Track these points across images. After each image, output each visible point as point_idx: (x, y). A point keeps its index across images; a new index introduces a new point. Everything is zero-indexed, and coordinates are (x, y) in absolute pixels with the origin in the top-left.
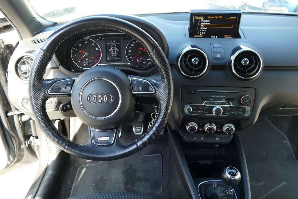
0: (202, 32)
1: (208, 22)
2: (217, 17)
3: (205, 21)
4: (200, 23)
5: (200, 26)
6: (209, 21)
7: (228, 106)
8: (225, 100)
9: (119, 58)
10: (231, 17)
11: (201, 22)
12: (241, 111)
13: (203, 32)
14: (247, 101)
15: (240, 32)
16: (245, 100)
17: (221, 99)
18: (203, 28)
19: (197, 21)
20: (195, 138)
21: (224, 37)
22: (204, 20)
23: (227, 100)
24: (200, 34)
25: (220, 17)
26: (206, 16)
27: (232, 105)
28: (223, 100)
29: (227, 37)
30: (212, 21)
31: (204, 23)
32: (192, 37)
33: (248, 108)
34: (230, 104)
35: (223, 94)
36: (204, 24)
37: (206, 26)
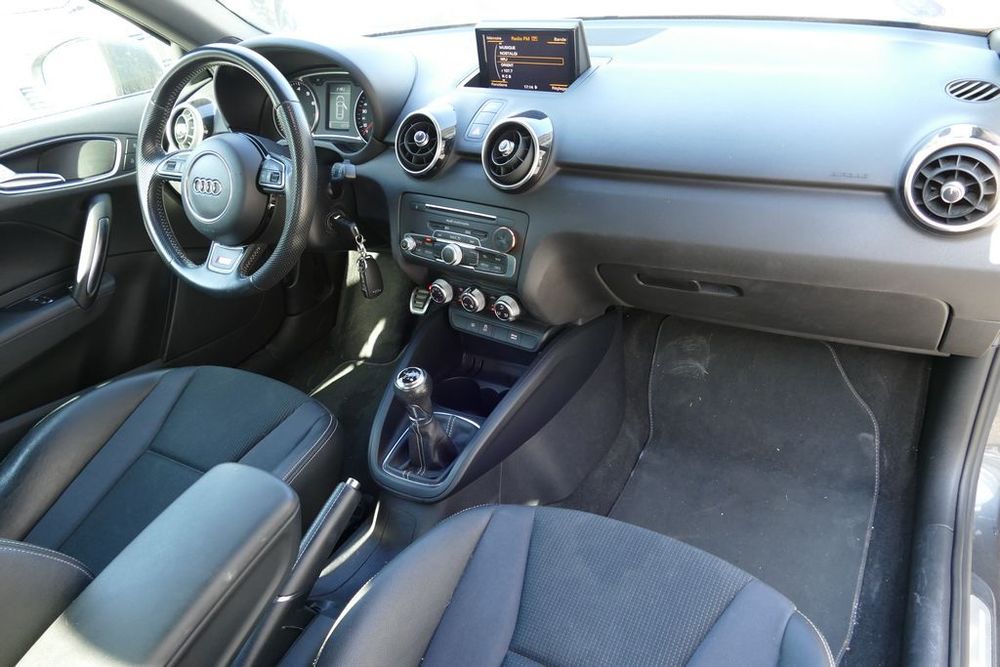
0: (505, 74)
1: (513, 51)
2: (528, 39)
3: (506, 47)
4: (498, 54)
5: (498, 59)
6: (514, 48)
7: (474, 247)
8: (469, 233)
10: (555, 39)
11: (499, 50)
12: (498, 263)
13: (508, 74)
14: (504, 241)
16: (498, 239)
17: (461, 229)
18: (506, 65)
19: (491, 46)
20: (473, 325)
21: (549, 89)
22: (503, 44)
23: (474, 232)
24: (502, 78)
25: (535, 38)
27: (480, 247)
28: (467, 232)
29: (558, 89)
30: (520, 47)
31: (506, 53)
32: (487, 87)
33: (512, 260)
34: (476, 244)
35: (465, 217)
36: (506, 55)
37: (510, 59)
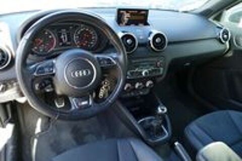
2: (134, 12)
9: (69, 43)
15: (148, 21)
18: (126, 19)
25: (136, 12)
26: (127, 10)
36: (126, 17)
37: (128, 18)
